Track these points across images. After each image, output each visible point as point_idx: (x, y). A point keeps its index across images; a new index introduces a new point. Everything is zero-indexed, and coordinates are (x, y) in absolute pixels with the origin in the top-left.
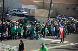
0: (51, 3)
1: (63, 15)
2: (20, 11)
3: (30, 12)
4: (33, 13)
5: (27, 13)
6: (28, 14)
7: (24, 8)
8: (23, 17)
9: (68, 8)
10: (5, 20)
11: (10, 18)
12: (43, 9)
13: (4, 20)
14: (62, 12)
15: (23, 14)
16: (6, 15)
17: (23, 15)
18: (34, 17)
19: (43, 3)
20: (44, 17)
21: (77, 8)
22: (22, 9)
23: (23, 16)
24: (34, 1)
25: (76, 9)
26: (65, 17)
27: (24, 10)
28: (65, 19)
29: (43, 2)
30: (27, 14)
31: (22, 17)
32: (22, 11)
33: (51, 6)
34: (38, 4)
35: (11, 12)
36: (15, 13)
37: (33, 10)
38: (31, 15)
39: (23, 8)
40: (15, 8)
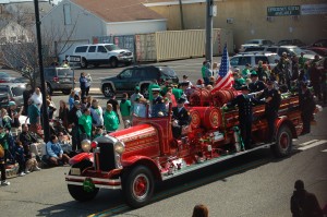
0: (210, 3)
1: (257, 43)
2: (101, 49)
4: (149, 49)
5: (126, 51)
6: (130, 54)
7: (113, 34)
8: (116, 67)
9: (271, 14)
10: (52, 90)
11: (67, 80)
12: (183, 28)
14: (253, 32)
15: (114, 58)
16: (54, 70)
17: (114, 62)
18: (155, 62)
19: (181, 5)
20: (191, 57)
21: (303, 7)
22: (107, 38)
23: (113, 64)
24: (146, 5)
25: (303, 13)
26: (267, 47)
27: (117, 41)
28: (267, 55)
29: (178, 3)
30: (126, 54)
31: (112, 67)
32: (110, 48)
33: (209, 16)
34: (161, 12)
36: (84, 59)
37: (149, 39)
38: (143, 57)
39: (108, 34)
40: (81, 41)
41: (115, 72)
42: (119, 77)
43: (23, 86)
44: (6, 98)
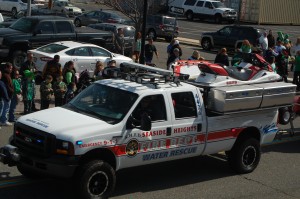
2: (209, 5)
3: (243, 8)
4: (253, 11)
5: (231, 10)
6: (234, 13)
8: (219, 23)
11: (171, 29)
13: (152, 34)
15: (218, 15)
17: (218, 18)
18: (257, 23)
20: (291, 25)
23: (217, 20)
30: (230, 13)
32: (216, 5)
35: (173, 9)
36: (190, 11)
38: (246, 18)
41: (216, 28)
42: (219, 33)
43: (129, 28)
44: (111, 37)
